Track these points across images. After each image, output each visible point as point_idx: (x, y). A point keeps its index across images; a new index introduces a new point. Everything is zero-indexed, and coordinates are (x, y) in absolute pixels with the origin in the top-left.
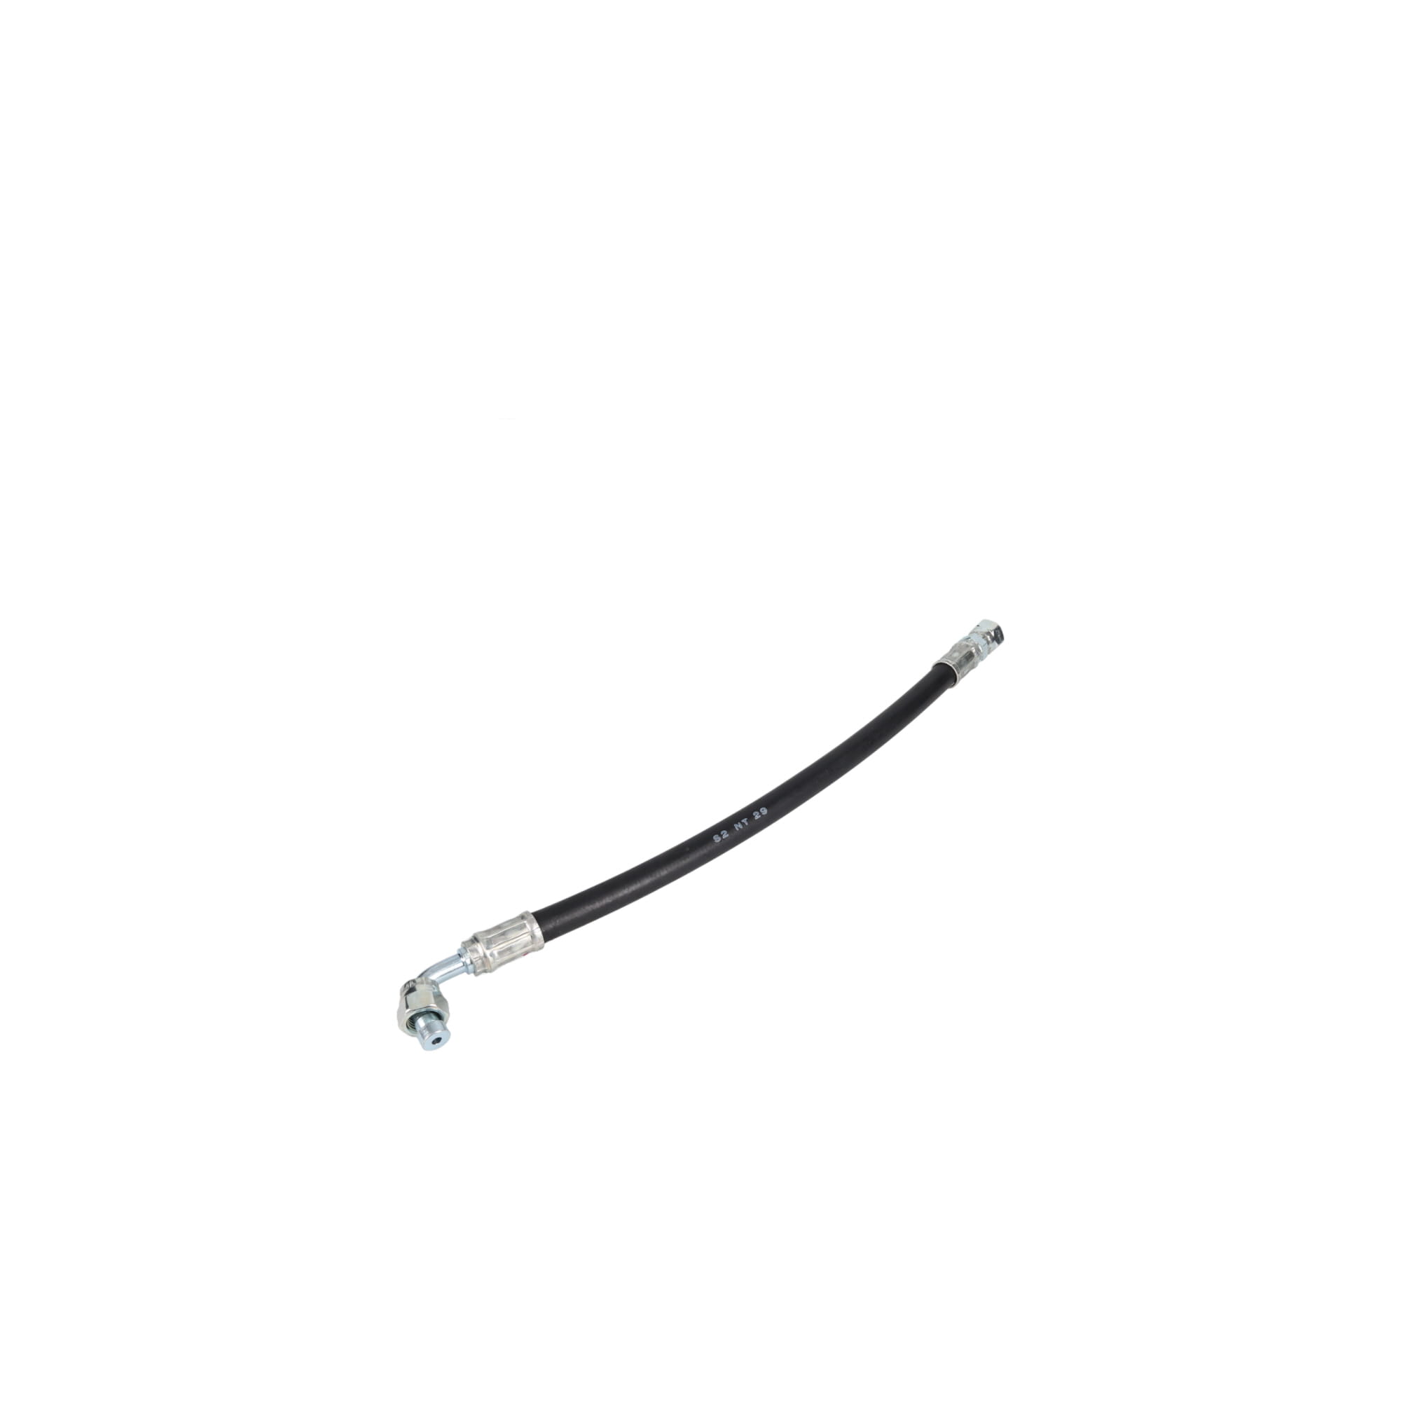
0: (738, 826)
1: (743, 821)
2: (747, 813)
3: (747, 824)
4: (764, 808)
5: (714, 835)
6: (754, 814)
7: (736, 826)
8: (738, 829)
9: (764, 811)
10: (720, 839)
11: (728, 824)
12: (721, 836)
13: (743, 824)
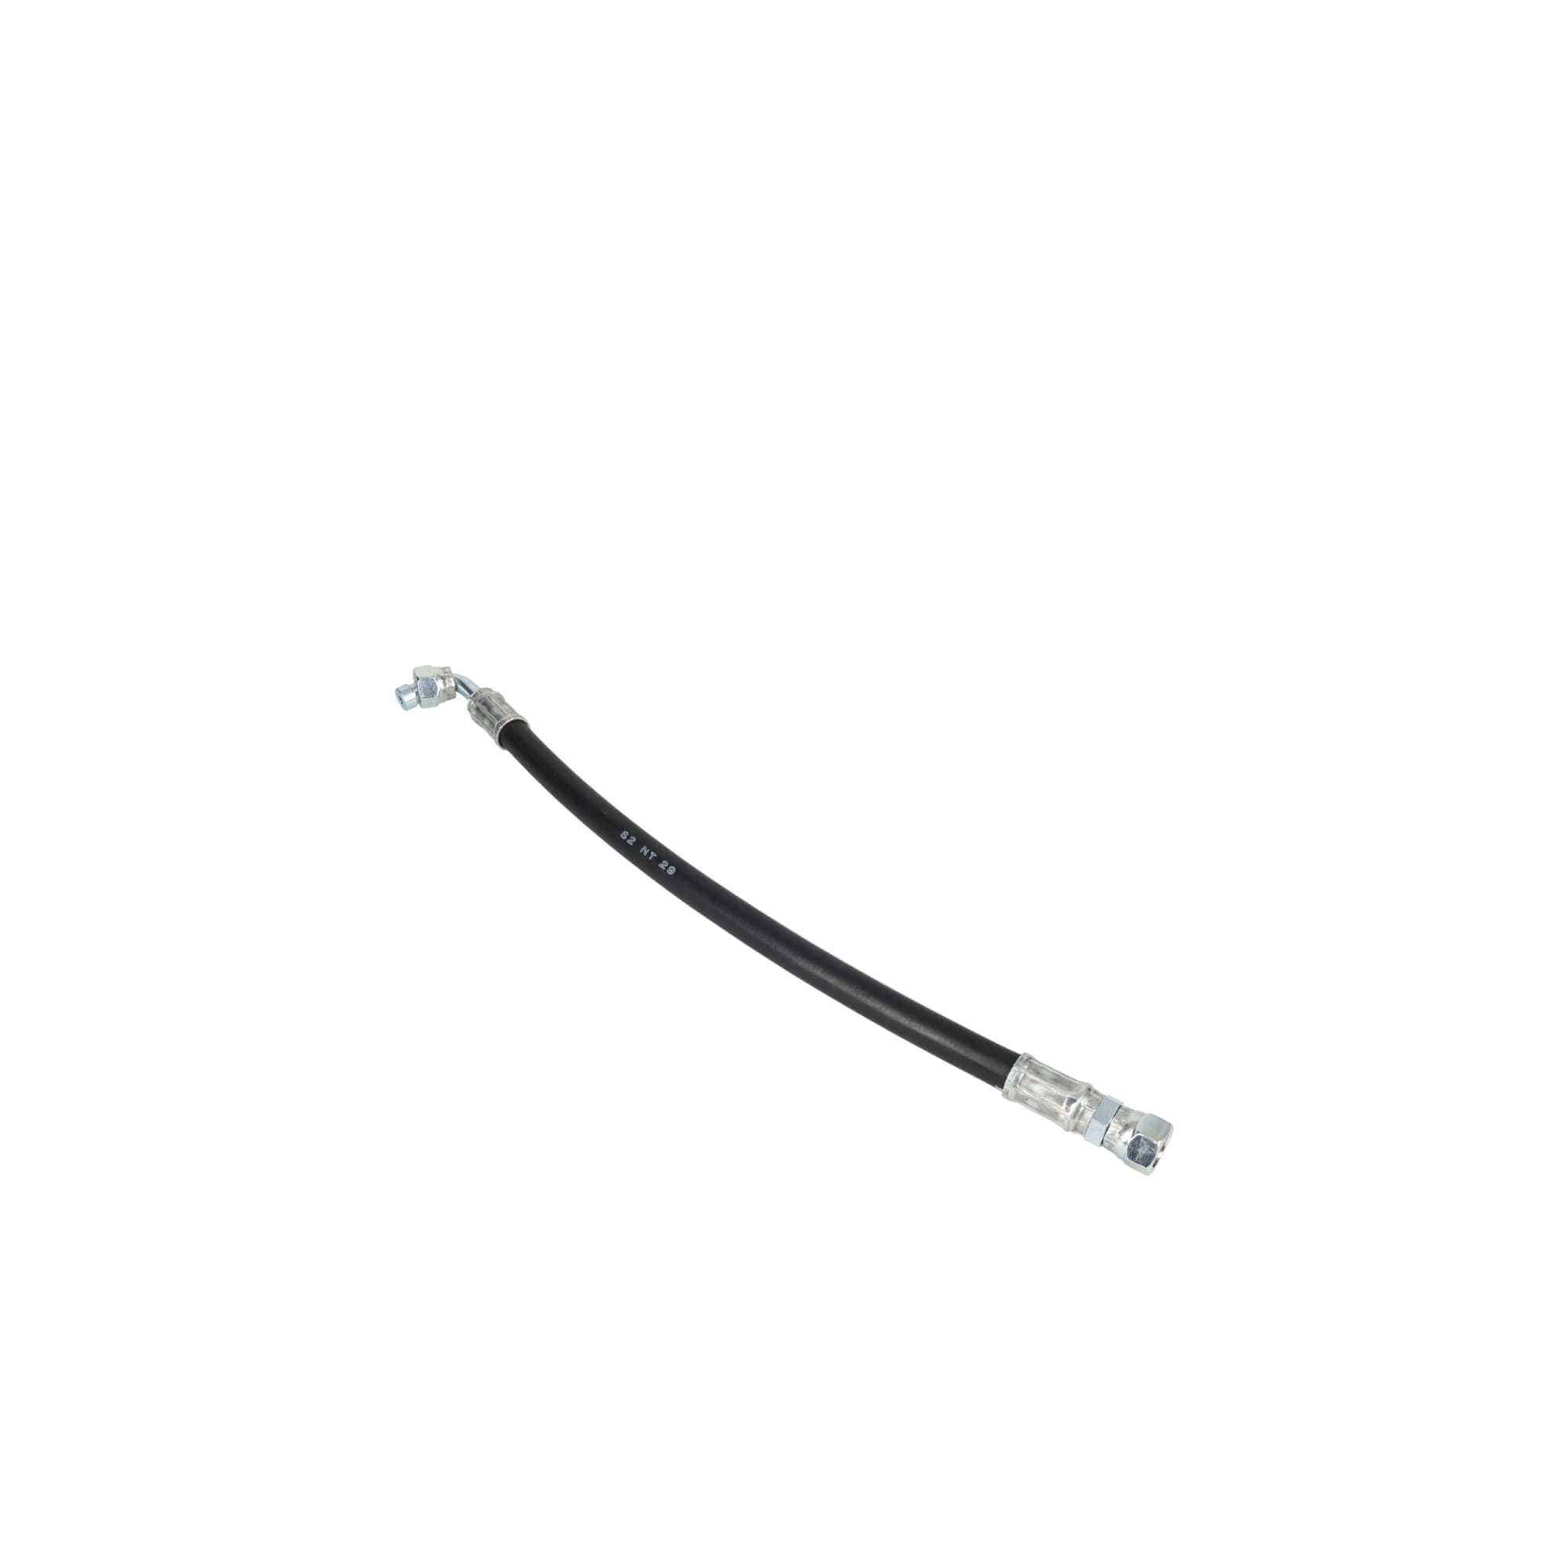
0: (645, 850)
1: (652, 853)
2: (664, 853)
3: (650, 858)
4: (675, 870)
5: (627, 831)
6: (664, 862)
7: (645, 848)
8: (641, 851)
9: (671, 871)
10: (624, 838)
11: (644, 839)
12: (629, 838)
13: (649, 854)
